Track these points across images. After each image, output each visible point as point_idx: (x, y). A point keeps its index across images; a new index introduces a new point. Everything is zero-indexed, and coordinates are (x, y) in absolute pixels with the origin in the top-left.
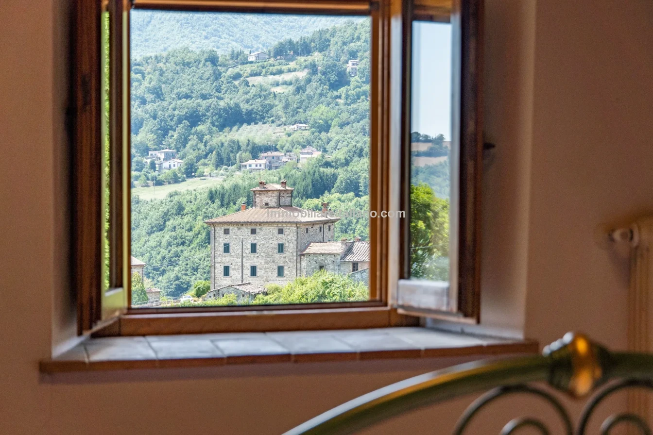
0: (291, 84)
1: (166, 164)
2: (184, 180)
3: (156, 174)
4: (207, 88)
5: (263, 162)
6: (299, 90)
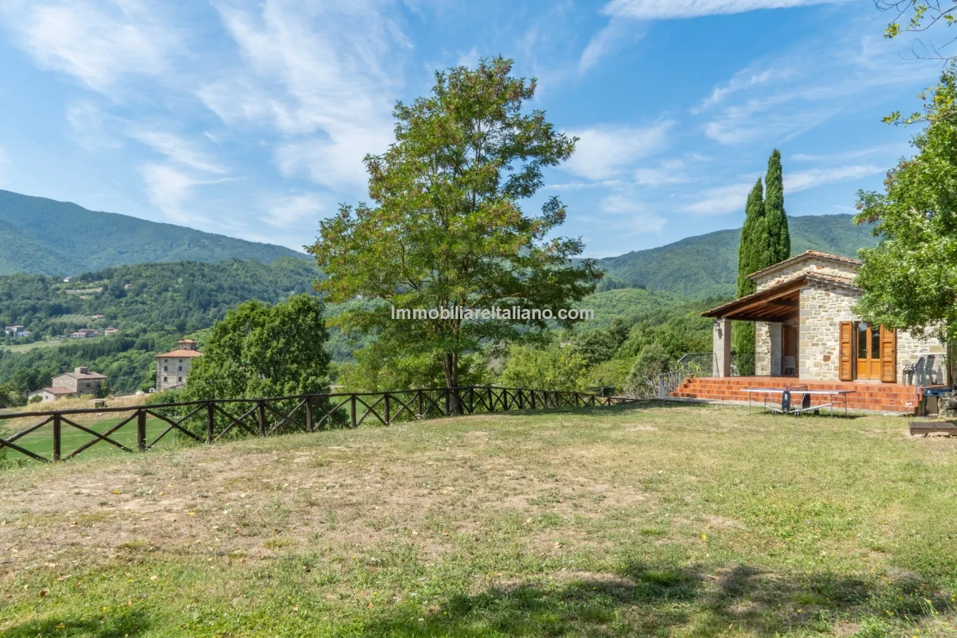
0: (91, 294)
1: (20, 334)
2: (33, 342)
3: (14, 338)
4: (40, 294)
5: (84, 333)
6: (97, 298)
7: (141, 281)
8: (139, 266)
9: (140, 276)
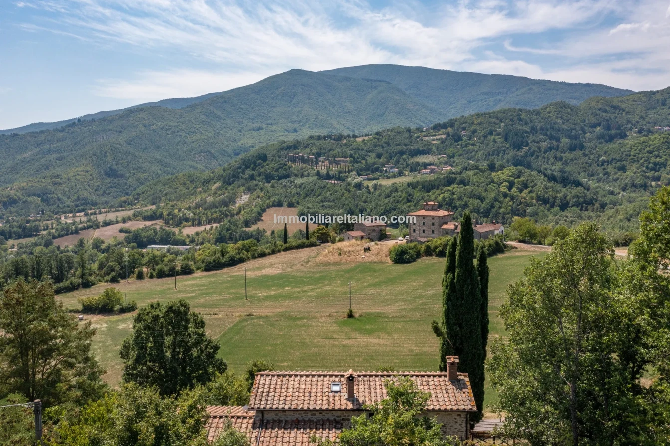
0: (439, 139)
1: (391, 170)
2: (398, 177)
3: (387, 174)
5: (429, 171)
6: (443, 142)
7: (474, 127)
8: (473, 116)
9: (473, 123)
